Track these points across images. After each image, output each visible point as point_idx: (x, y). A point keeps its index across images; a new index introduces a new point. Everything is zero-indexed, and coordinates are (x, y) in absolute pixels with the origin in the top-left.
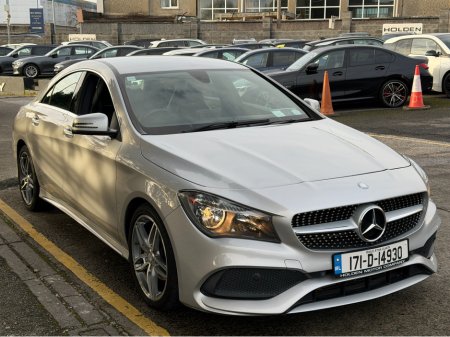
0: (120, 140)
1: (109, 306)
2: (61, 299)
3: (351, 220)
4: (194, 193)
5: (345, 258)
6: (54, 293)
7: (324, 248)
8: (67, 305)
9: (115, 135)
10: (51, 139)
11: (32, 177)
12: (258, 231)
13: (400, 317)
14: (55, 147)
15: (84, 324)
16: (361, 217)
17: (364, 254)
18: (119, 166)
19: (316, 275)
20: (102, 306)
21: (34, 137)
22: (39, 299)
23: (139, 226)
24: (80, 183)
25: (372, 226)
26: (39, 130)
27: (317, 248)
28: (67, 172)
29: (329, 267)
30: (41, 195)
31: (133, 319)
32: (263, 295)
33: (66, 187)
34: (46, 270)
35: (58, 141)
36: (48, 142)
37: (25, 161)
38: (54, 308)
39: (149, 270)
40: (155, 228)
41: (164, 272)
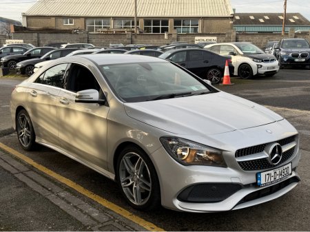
0: (108, 106)
1: (109, 210)
2: (75, 207)
3: (264, 152)
4: (170, 138)
5: (263, 175)
6: (69, 203)
7: (251, 169)
8: (81, 210)
9: (103, 102)
10: (49, 105)
11: (29, 129)
12: (210, 160)
13: (285, 208)
14: (53, 111)
15: (98, 222)
16: (270, 151)
17: (272, 172)
18: (108, 121)
19: (247, 186)
20: (104, 210)
21: (33, 104)
22: (61, 207)
23: (126, 159)
24: (76, 133)
25: (276, 155)
26: (38, 100)
27: (248, 170)
28: (62, 126)
29: (255, 181)
30: (37, 141)
31: (129, 217)
32: (217, 199)
33: (62, 136)
34: (56, 189)
35: (55, 106)
36: (47, 108)
37: (23, 119)
38: (74, 213)
39: (134, 186)
40: (141, 160)
41: (149, 188)
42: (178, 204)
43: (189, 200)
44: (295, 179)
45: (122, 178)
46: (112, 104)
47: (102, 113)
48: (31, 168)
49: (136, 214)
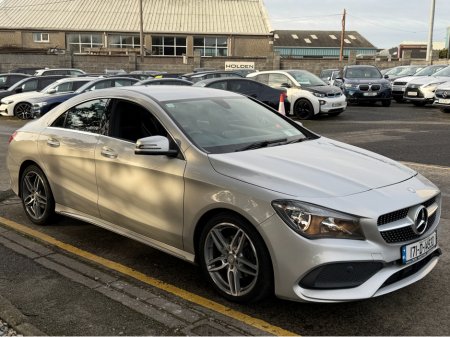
0: (183, 158)
1: (194, 304)
2: (144, 302)
3: (408, 217)
5: (408, 248)
6: (134, 297)
7: (394, 242)
8: (154, 306)
9: (174, 153)
10: (83, 159)
14: (90, 167)
15: (188, 323)
16: (416, 217)
17: (417, 244)
18: (185, 180)
19: (390, 265)
20: (188, 305)
21: (53, 160)
22: (124, 303)
23: (215, 232)
24: (130, 199)
25: (422, 222)
26: (62, 151)
27: (391, 242)
28: (105, 189)
29: (398, 257)
31: (227, 313)
34: (105, 277)
35: (93, 161)
36: (78, 163)
37: (33, 179)
38: (146, 310)
39: (229, 270)
40: (241, 234)
41: (255, 271)
42: (301, 293)
43: (316, 285)
44: (437, 253)
45: (208, 259)
46: (189, 156)
47: (175, 169)
48: (56, 250)
49: (237, 309)
